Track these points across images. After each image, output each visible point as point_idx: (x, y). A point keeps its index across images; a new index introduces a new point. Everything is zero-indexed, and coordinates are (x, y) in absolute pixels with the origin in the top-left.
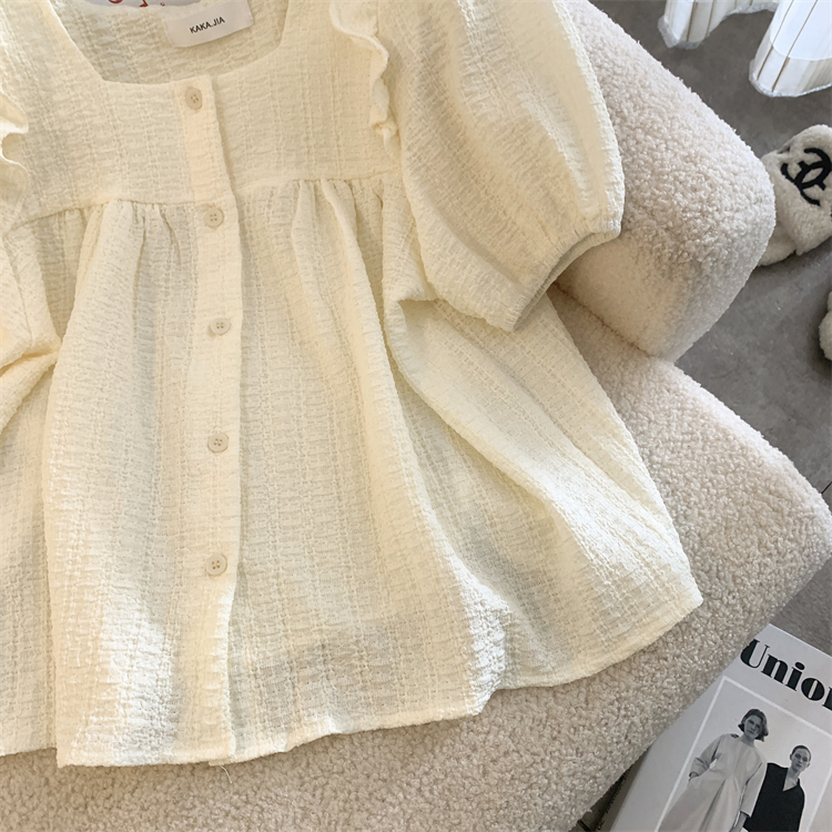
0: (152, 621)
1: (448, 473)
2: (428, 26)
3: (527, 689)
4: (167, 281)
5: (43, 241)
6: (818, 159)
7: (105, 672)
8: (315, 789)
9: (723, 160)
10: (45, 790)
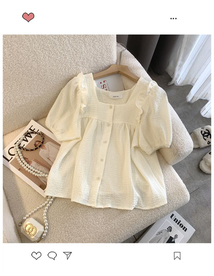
0: (88, 184)
1: (135, 174)
2: (150, 109)
3: (139, 209)
4: (99, 132)
5: (81, 121)
6: (208, 132)
7: (81, 190)
8: (106, 215)
9: (187, 141)
10: (67, 204)
